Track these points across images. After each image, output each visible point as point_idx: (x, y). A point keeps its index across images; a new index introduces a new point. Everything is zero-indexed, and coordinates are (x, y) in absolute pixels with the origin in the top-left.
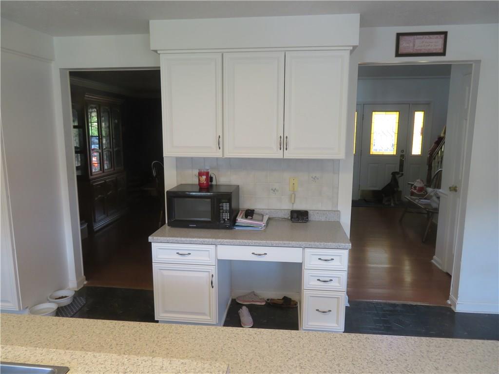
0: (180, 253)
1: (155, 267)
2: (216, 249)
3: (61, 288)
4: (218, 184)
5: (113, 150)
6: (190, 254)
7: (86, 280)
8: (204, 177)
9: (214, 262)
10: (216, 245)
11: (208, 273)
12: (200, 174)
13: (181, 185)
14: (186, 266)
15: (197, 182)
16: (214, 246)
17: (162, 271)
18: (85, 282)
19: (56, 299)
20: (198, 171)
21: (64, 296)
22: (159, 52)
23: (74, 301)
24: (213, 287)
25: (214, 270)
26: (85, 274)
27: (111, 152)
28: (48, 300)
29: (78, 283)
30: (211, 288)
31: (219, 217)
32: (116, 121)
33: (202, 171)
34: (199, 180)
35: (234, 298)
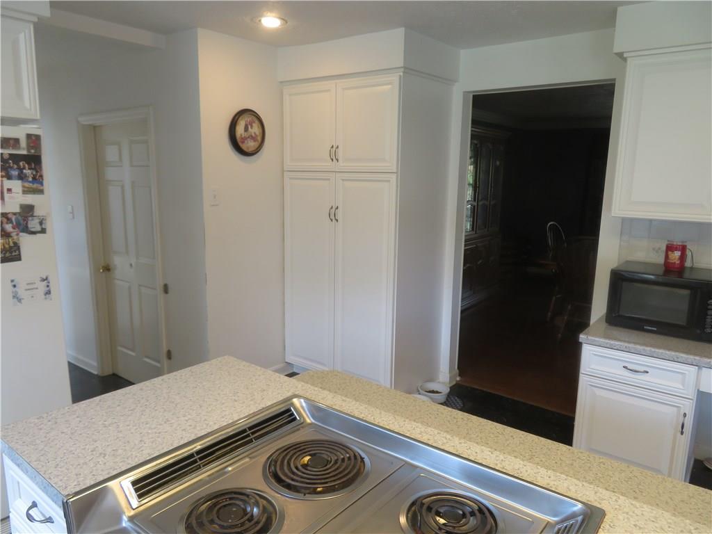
0: (629, 367)
1: (583, 381)
2: (698, 372)
3: (431, 380)
4: (696, 265)
5: (478, 205)
6: (647, 372)
7: (460, 375)
8: (677, 254)
9: (692, 394)
10: (700, 367)
11: (675, 409)
12: (670, 248)
13: (627, 262)
14: (632, 389)
15: (661, 260)
16: (697, 367)
17: (593, 388)
18: (458, 379)
19: (426, 392)
20: (666, 243)
21: (435, 390)
22: (625, 55)
23: (447, 400)
24: (682, 433)
25: (689, 407)
26: (458, 368)
27: (474, 207)
28: (419, 391)
29: (450, 378)
30: (679, 434)
31: (705, 321)
32: (498, 163)
33: (675, 243)
34: (667, 257)
35: (699, 458)
